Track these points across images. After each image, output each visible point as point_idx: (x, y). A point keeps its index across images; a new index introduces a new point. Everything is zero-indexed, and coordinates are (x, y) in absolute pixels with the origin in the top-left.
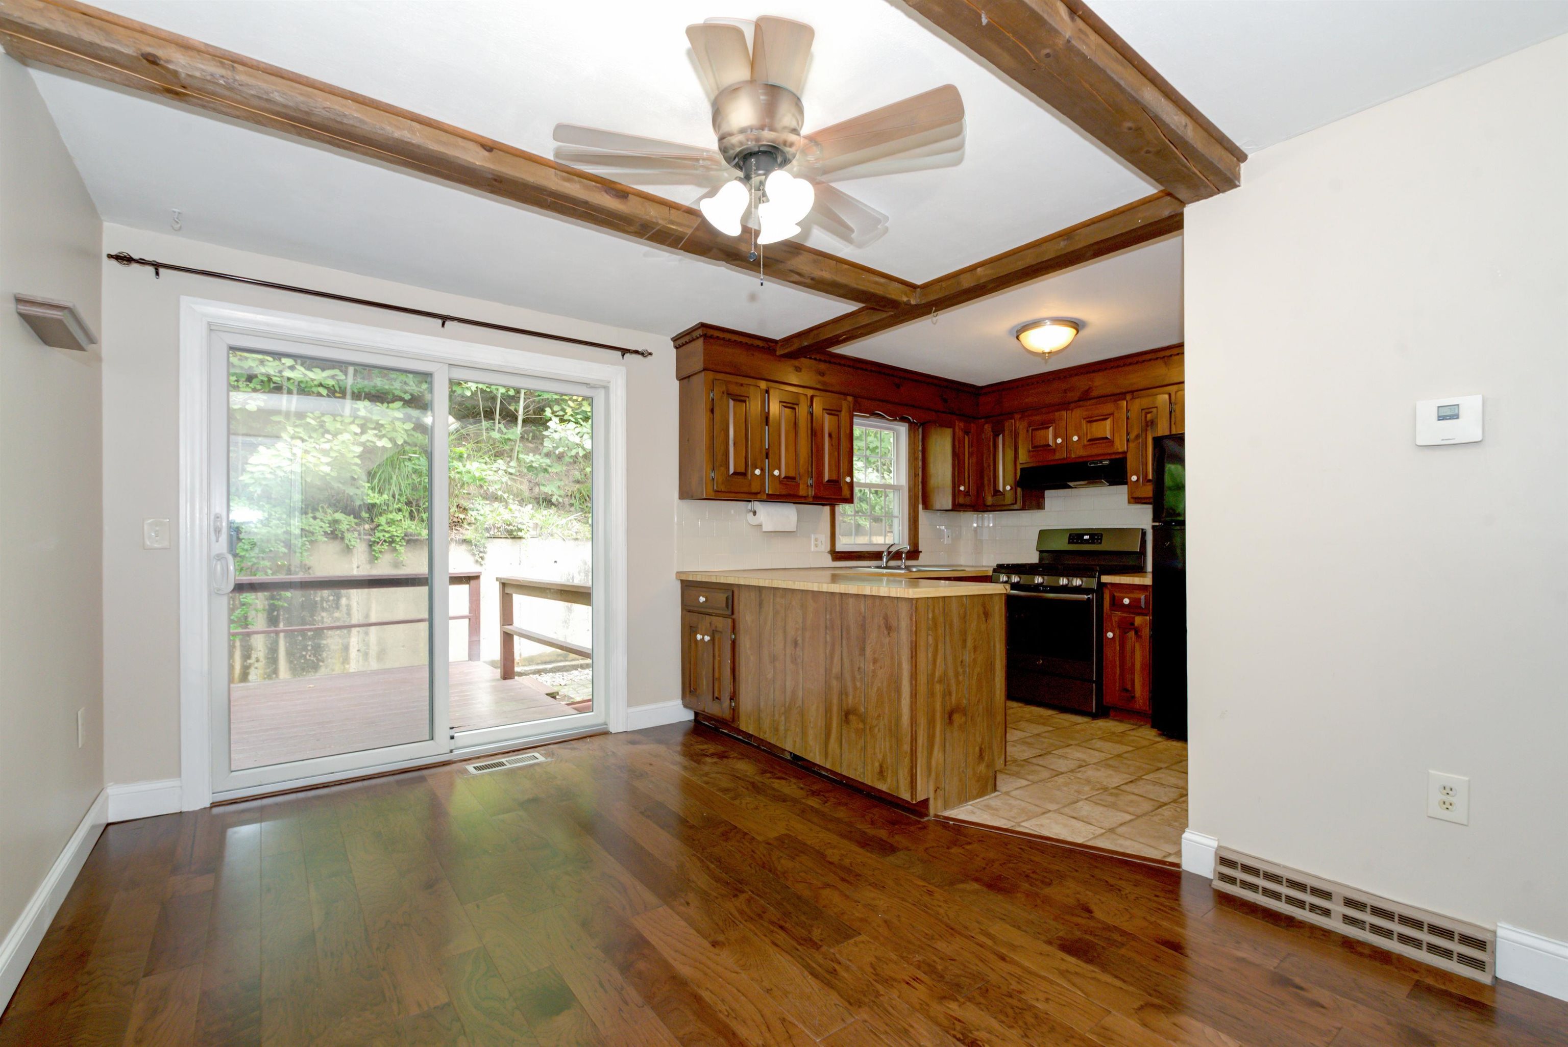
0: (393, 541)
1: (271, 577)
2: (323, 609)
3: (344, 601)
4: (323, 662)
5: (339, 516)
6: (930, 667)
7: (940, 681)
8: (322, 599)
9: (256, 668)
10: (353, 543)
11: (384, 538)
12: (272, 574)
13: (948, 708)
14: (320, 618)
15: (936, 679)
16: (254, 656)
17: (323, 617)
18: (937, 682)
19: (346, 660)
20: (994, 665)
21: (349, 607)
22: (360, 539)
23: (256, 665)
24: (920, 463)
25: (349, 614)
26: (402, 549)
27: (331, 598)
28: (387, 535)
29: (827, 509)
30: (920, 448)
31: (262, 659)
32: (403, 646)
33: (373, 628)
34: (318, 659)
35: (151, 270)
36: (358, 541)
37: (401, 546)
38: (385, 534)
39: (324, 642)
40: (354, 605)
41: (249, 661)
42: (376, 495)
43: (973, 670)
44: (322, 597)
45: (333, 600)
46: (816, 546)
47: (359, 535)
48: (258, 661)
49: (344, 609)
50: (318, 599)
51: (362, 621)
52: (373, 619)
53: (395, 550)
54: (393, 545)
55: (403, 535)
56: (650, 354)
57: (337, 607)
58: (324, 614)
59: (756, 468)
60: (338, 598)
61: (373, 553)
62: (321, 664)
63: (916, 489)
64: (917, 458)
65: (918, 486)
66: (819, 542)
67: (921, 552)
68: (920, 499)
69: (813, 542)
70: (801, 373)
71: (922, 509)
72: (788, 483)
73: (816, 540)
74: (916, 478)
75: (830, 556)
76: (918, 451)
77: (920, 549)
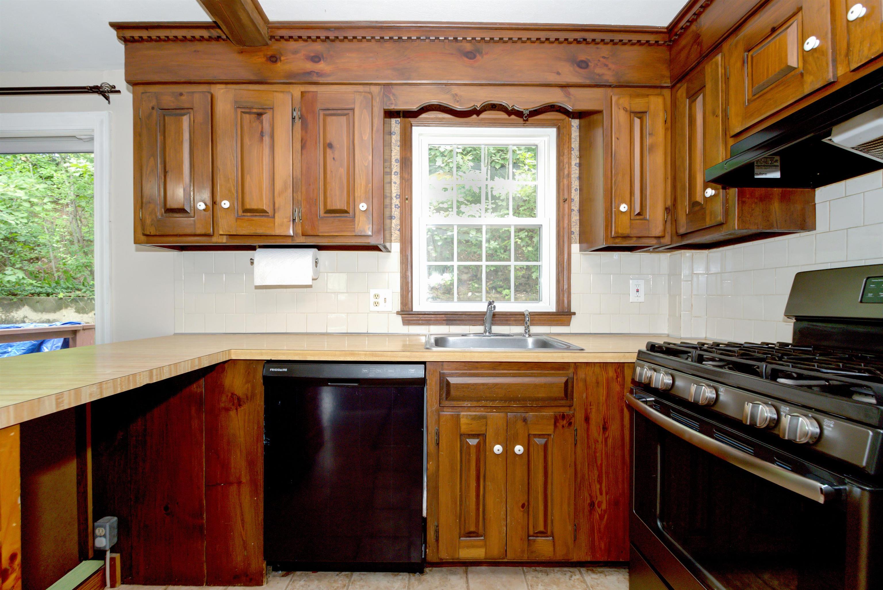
24: (576, 184)
63: (566, 221)
64: (569, 175)
65: (570, 216)
66: (381, 300)
67: (574, 314)
68: (576, 236)
69: (372, 300)
70: (279, 64)
71: (581, 250)
72: (254, 218)
73: (376, 296)
74: (566, 205)
75: (399, 318)
76: (570, 164)
77: (572, 311)
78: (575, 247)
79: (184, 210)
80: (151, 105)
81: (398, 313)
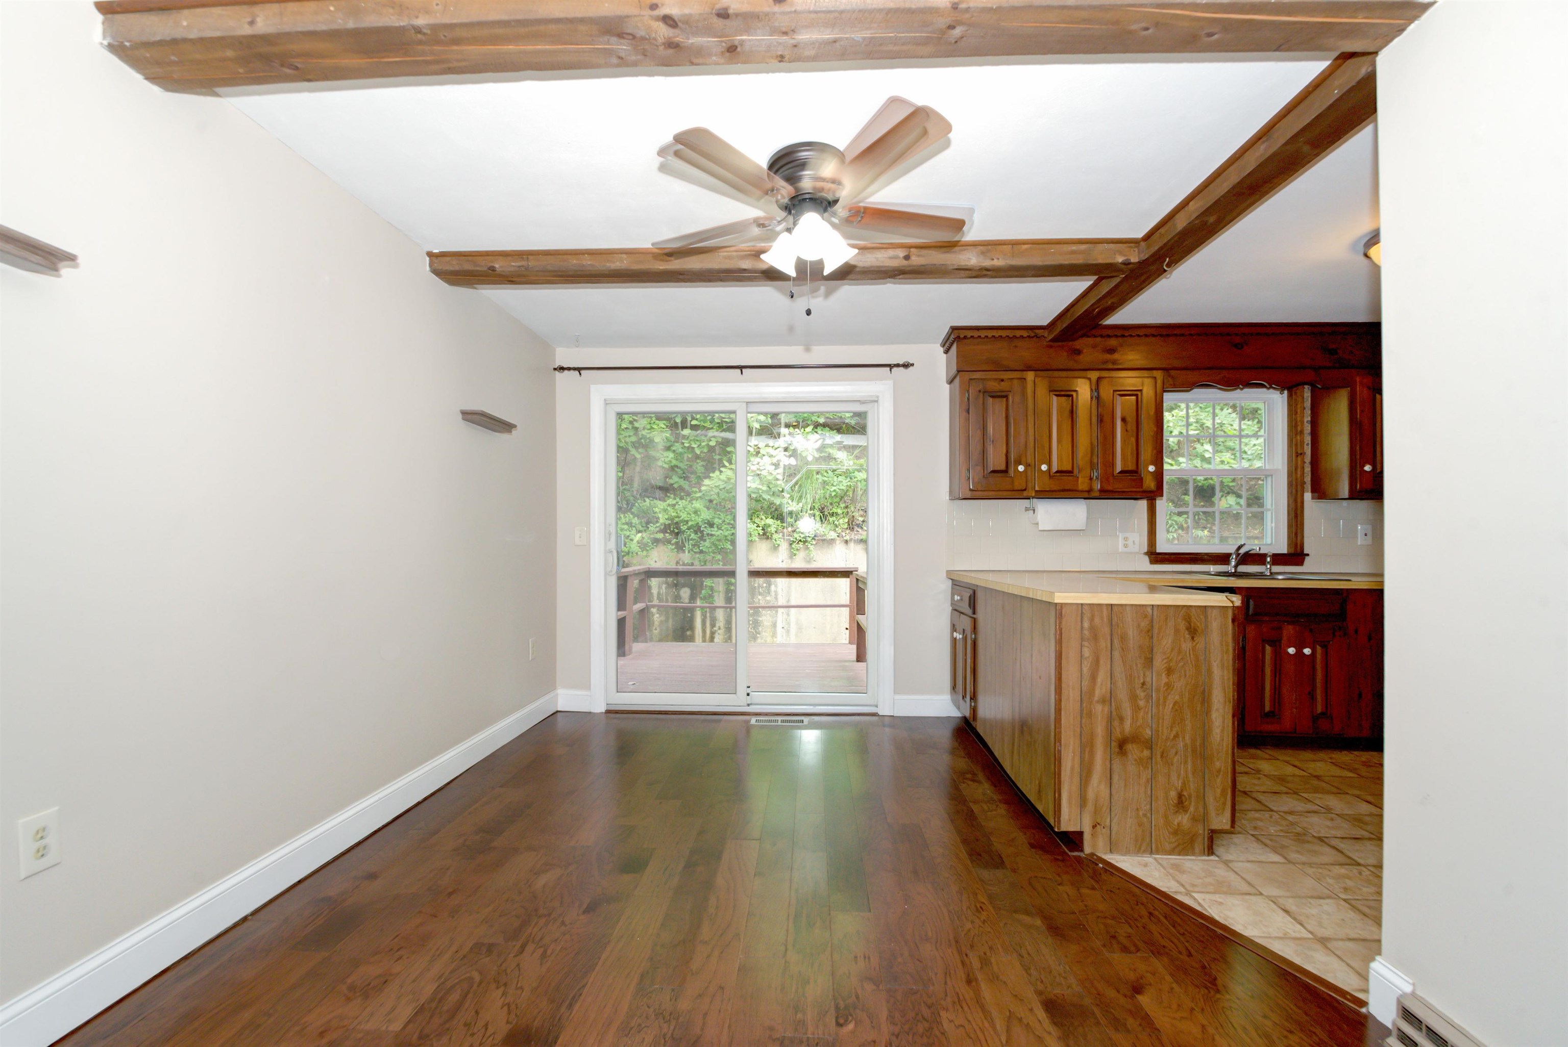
0: (805, 542)
1: (721, 567)
2: (760, 594)
3: (773, 588)
4: (759, 634)
5: (770, 521)
6: (1086, 683)
7: (1103, 701)
8: (759, 586)
9: (718, 634)
10: (778, 542)
11: (800, 539)
12: (723, 565)
13: (1117, 734)
14: (757, 600)
15: (1096, 699)
16: (717, 625)
17: (759, 600)
18: (1098, 702)
19: (774, 635)
20: (1210, 694)
21: (776, 592)
22: (784, 539)
23: (719, 632)
24: (1308, 439)
25: (776, 598)
26: (812, 548)
27: (765, 585)
28: (802, 536)
29: (1143, 504)
30: (1308, 418)
31: (722, 627)
32: (814, 628)
33: (793, 610)
34: (756, 632)
35: (577, 372)
36: (782, 540)
37: (812, 544)
38: (801, 535)
39: (760, 619)
40: (779, 590)
41: (715, 629)
42: (795, 503)
43: (1165, 698)
44: (759, 584)
45: (766, 587)
46: (1126, 546)
47: (783, 536)
48: (719, 629)
49: (773, 594)
50: (756, 585)
51: (785, 604)
52: (793, 603)
53: (807, 548)
54: (806, 544)
55: (813, 536)
56: (912, 365)
57: (769, 593)
58: (760, 597)
59: (1020, 464)
60: (769, 585)
61: (792, 550)
62: (758, 635)
63: (1299, 473)
64: (1302, 432)
65: (1303, 468)
66: (1130, 542)
67: (1308, 555)
68: (1308, 486)
69: (1121, 542)
70: (1081, 356)
71: (1313, 498)
72: (1063, 478)
73: (1126, 539)
74: (1299, 459)
75: (1147, 558)
76: (1302, 422)
77: (1305, 552)
78: (1308, 496)
79: (1006, 471)
80: (978, 389)
81: (1146, 554)
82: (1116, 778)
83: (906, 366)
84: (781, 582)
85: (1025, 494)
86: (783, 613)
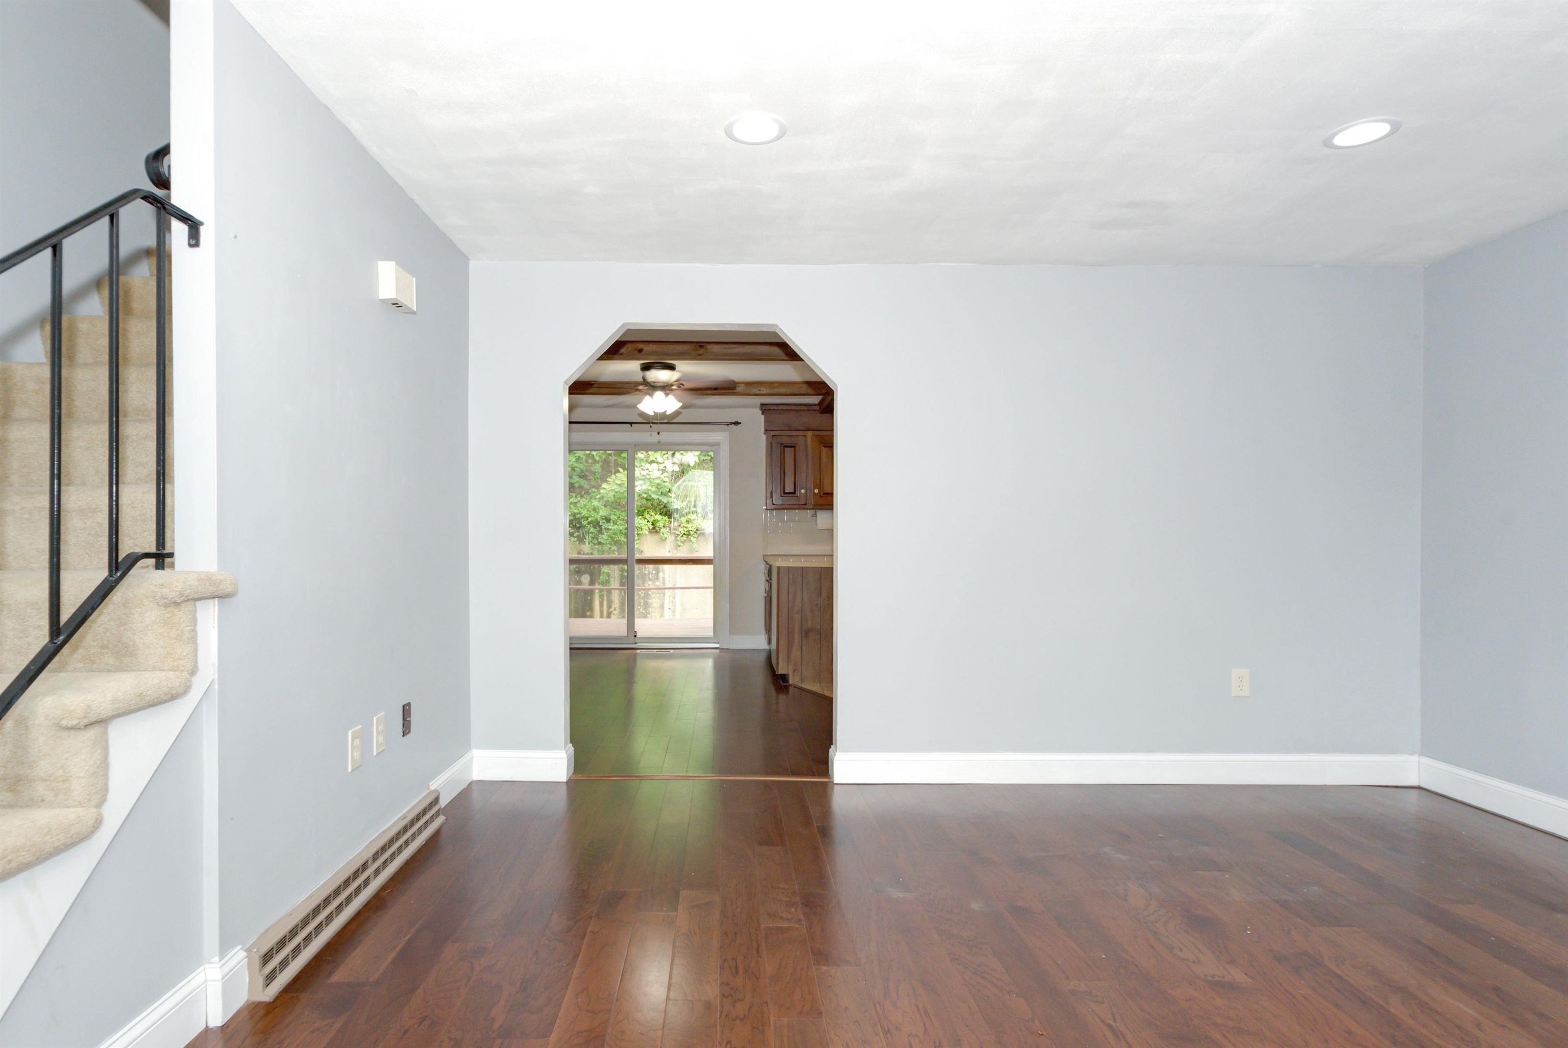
0: (689, 534)
1: (616, 556)
2: (650, 580)
3: (661, 574)
4: (649, 614)
5: (658, 517)
7: (798, 612)
8: (649, 573)
9: (614, 614)
10: (665, 535)
11: (684, 532)
12: (618, 555)
16: (613, 606)
17: (649, 585)
19: (662, 615)
21: (664, 578)
22: (670, 532)
23: (615, 612)
25: (664, 584)
26: (694, 540)
27: (654, 572)
28: (686, 530)
31: (617, 609)
32: (697, 609)
33: (678, 591)
34: (646, 612)
36: (669, 534)
37: (694, 537)
38: (685, 529)
39: (650, 601)
40: (667, 577)
41: (611, 610)
42: (680, 502)
44: (649, 571)
45: (655, 574)
47: (670, 530)
48: (615, 610)
49: (661, 579)
50: (647, 572)
51: (671, 586)
52: (678, 585)
53: (690, 541)
54: (689, 537)
55: (695, 530)
56: (740, 423)
57: (657, 579)
58: (650, 583)
59: (803, 488)
60: (658, 572)
61: (677, 542)
62: (648, 615)
79: (794, 493)
80: (776, 442)
82: (804, 648)
83: (737, 423)
84: (667, 568)
85: (806, 507)
86: (669, 596)
